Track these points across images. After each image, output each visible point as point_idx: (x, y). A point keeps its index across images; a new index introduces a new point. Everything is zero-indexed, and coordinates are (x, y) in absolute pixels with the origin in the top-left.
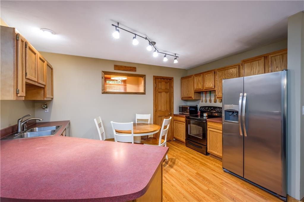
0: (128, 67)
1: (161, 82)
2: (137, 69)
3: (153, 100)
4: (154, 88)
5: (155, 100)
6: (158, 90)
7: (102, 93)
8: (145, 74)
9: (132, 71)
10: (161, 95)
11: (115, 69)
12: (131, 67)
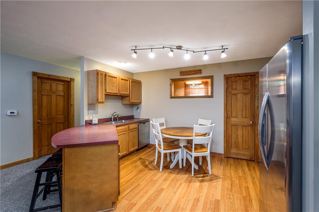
0: (193, 71)
1: (236, 81)
2: (202, 72)
3: (224, 104)
4: (225, 89)
5: (225, 104)
6: (231, 92)
7: (170, 98)
8: (212, 75)
9: (197, 74)
10: (237, 98)
11: (180, 76)
12: (195, 71)
